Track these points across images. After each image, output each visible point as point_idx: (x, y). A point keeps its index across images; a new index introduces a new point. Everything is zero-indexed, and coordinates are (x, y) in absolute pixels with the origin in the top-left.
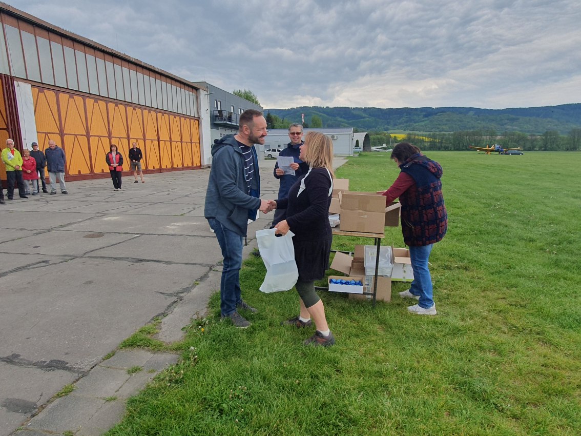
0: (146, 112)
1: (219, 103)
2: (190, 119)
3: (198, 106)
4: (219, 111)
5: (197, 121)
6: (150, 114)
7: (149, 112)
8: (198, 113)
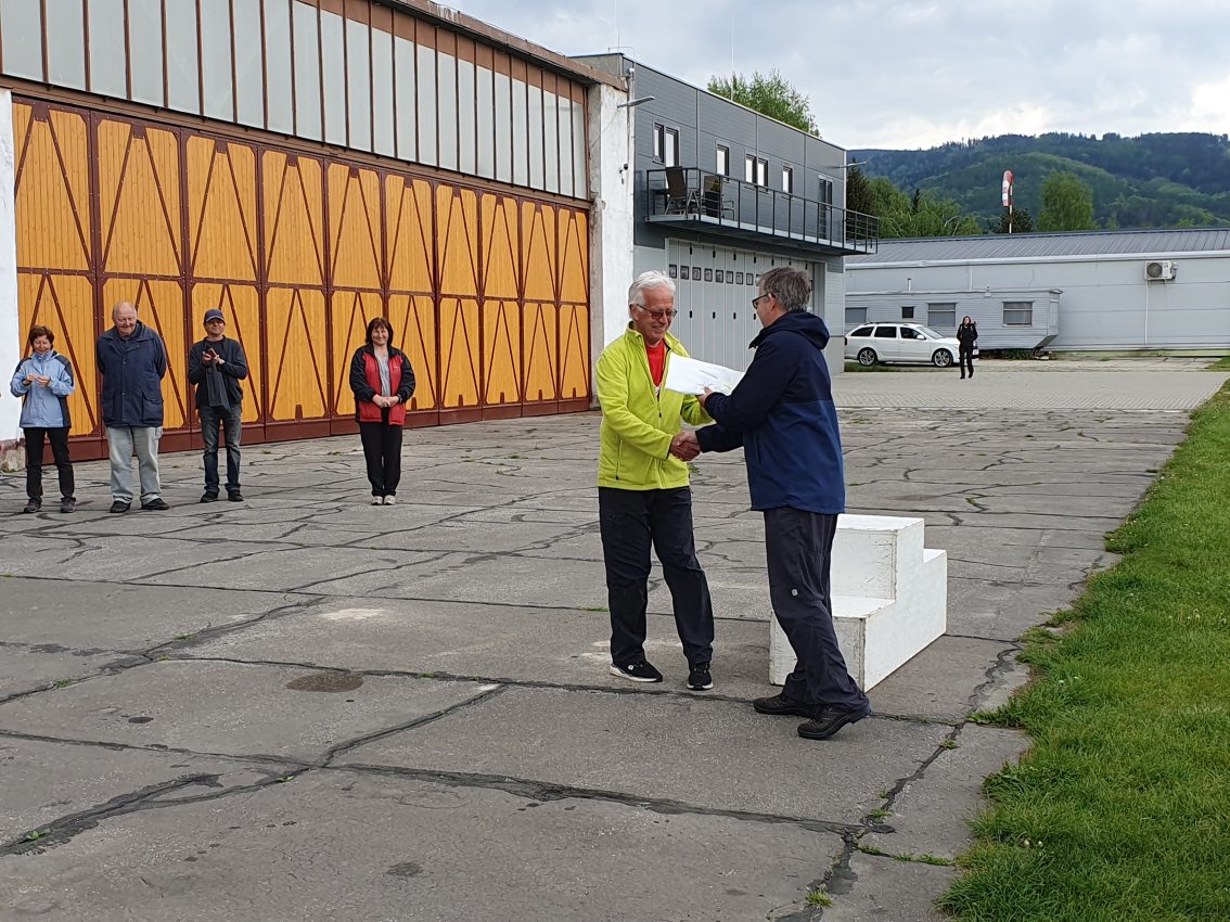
0: (394, 183)
1: (669, 139)
2: (556, 207)
3: (589, 155)
4: (668, 170)
5: (580, 216)
6: (408, 190)
7: (408, 183)
8: (588, 183)
